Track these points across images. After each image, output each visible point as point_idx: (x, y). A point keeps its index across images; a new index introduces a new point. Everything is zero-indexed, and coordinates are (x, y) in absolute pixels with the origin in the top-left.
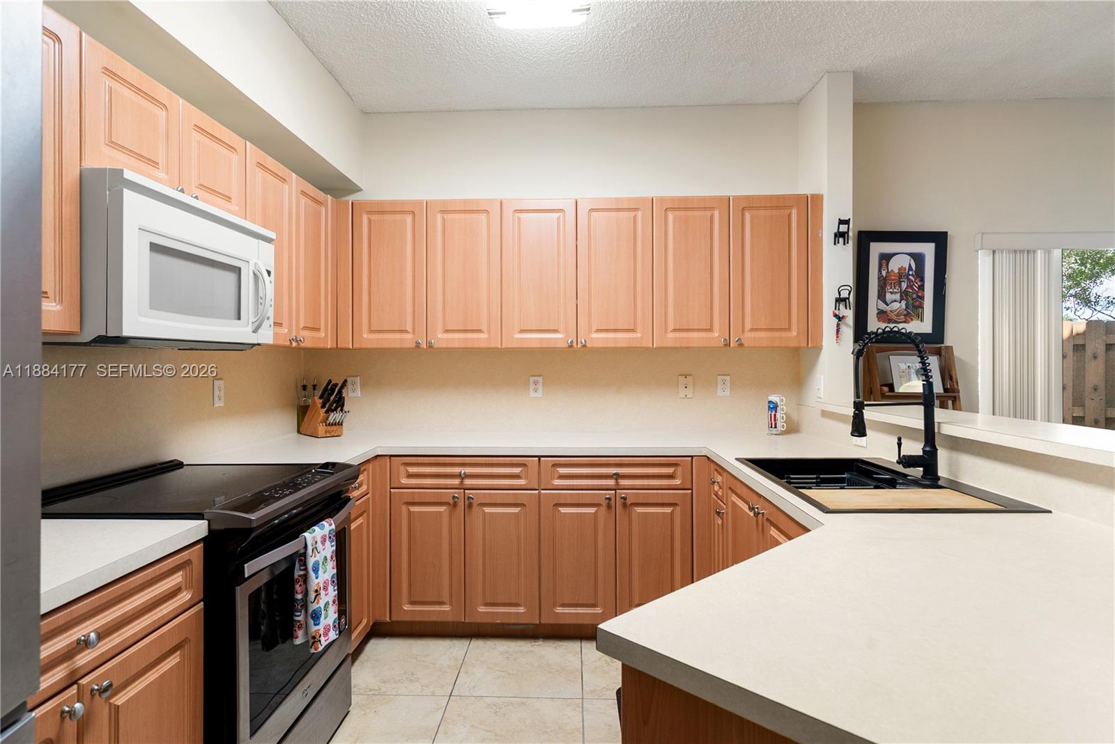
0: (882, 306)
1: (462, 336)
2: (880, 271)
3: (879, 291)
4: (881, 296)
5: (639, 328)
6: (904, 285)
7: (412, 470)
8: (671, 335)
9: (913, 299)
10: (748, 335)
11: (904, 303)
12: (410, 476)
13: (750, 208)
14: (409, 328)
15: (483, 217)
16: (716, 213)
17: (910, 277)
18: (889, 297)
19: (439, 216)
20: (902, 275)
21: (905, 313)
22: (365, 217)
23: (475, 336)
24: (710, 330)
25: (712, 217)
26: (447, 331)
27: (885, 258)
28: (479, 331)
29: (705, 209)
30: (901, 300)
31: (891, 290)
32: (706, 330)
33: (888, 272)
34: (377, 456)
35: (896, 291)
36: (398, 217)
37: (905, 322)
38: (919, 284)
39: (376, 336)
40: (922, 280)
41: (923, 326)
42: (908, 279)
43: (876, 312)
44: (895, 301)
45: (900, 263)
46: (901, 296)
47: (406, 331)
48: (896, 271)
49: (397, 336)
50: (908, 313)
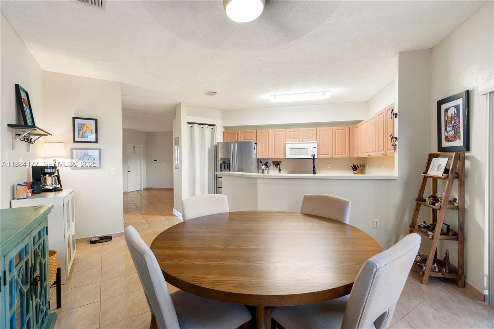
0: (446, 134)
2: (445, 117)
3: (445, 127)
4: (446, 130)
6: (453, 122)
9: (456, 129)
11: (453, 131)
17: (455, 118)
18: (448, 129)
20: (453, 117)
21: (454, 136)
27: (447, 110)
30: (452, 130)
31: (449, 126)
33: (447, 118)
35: (450, 126)
37: (454, 141)
38: (458, 120)
40: (459, 119)
41: (459, 143)
42: (454, 119)
43: (444, 137)
44: (450, 131)
45: (452, 111)
46: (452, 128)
48: (450, 116)
50: (455, 136)
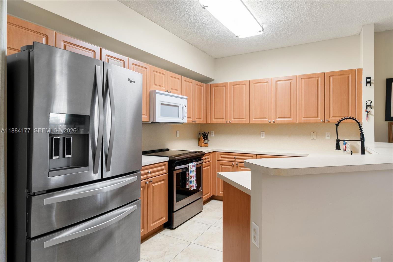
1: (238, 120)
5: (292, 116)
7: (223, 156)
8: (303, 119)
10: (331, 118)
12: (222, 157)
13: (333, 76)
14: (224, 118)
15: (244, 86)
16: (320, 79)
19: (232, 86)
22: (213, 88)
23: (242, 120)
24: (317, 117)
25: (318, 80)
26: (234, 118)
28: (243, 118)
29: (315, 77)
32: (316, 117)
34: (214, 152)
36: (222, 87)
39: (216, 120)
47: (224, 119)
49: (221, 120)
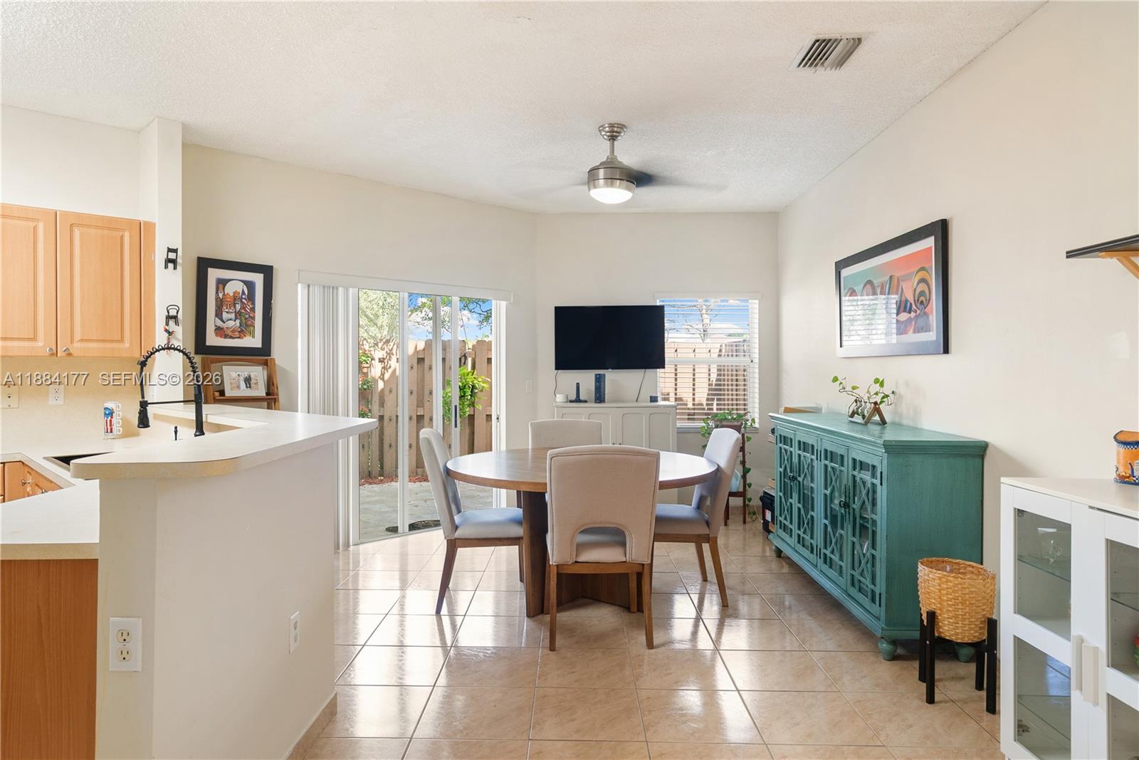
0: (219, 323)
2: (217, 293)
3: (216, 311)
4: (219, 314)
6: (238, 307)
9: (246, 319)
10: (77, 345)
11: (238, 321)
13: (79, 225)
16: (41, 225)
17: (244, 300)
18: (225, 316)
20: (236, 298)
21: (239, 330)
24: (33, 339)
25: (35, 228)
27: (222, 283)
29: (28, 219)
30: (236, 319)
31: (227, 310)
32: (28, 339)
33: (224, 295)
35: (231, 311)
37: (239, 338)
38: (251, 306)
40: (253, 304)
41: (255, 341)
42: (242, 302)
43: (214, 328)
44: (231, 320)
45: (235, 288)
46: (236, 315)
48: (232, 295)
50: (242, 330)
